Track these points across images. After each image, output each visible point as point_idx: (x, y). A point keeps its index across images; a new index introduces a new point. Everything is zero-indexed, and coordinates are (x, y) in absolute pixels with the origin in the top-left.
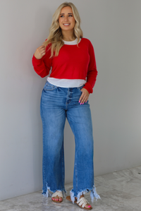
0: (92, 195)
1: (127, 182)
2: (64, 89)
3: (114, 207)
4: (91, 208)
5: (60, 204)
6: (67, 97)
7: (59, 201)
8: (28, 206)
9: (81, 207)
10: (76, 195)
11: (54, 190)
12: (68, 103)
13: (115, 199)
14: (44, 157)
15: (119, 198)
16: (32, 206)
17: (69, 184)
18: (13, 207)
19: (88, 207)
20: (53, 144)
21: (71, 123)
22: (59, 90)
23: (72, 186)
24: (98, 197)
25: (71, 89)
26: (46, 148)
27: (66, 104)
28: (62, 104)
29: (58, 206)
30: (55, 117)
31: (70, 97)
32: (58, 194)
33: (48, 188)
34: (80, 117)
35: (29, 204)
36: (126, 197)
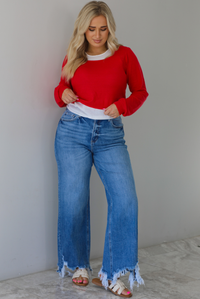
1: (182, 258)
3: (164, 295)
4: (130, 296)
5: (85, 288)
6: (92, 132)
7: (83, 283)
8: (38, 291)
9: (116, 294)
12: (94, 141)
13: (166, 284)
15: (171, 282)
16: (45, 290)
17: (96, 259)
18: (16, 291)
19: (126, 294)
21: (101, 172)
22: (82, 122)
23: (101, 263)
27: (91, 144)
28: (85, 142)
29: (81, 291)
30: (76, 160)
31: (96, 132)
32: (81, 273)
34: (114, 164)
35: (40, 288)
36: (180, 280)
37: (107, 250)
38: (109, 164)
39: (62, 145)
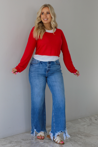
0: (64, 135)
1: (88, 126)
2: (45, 63)
3: (79, 143)
4: (63, 144)
5: (43, 141)
6: (47, 68)
7: (42, 138)
8: (21, 142)
9: (57, 143)
10: (54, 135)
11: (39, 131)
12: (48, 72)
13: (80, 138)
14: (32, 109)
15: (83, 137)
16: (24, 142)
17: (48, 127)
18: (10, 142)
19: (61, 143)
20: (38, 100)
21: (50, 86)
22: (41, 64)
23: (51, 128)
24: (69, 136)
25: (50, 63)
26: (33, 103)
27: (47, 73)
28: (44, 73)
29: (41, 142)
30: (39, 82)
31: (49, 68)
32: (42, 134)
33: (35, 130)
34: (56, 82)
35: (22, 141)
36: (87, 136)
37: (53, 123)
38: (53, 82)
39: (33, 75)
